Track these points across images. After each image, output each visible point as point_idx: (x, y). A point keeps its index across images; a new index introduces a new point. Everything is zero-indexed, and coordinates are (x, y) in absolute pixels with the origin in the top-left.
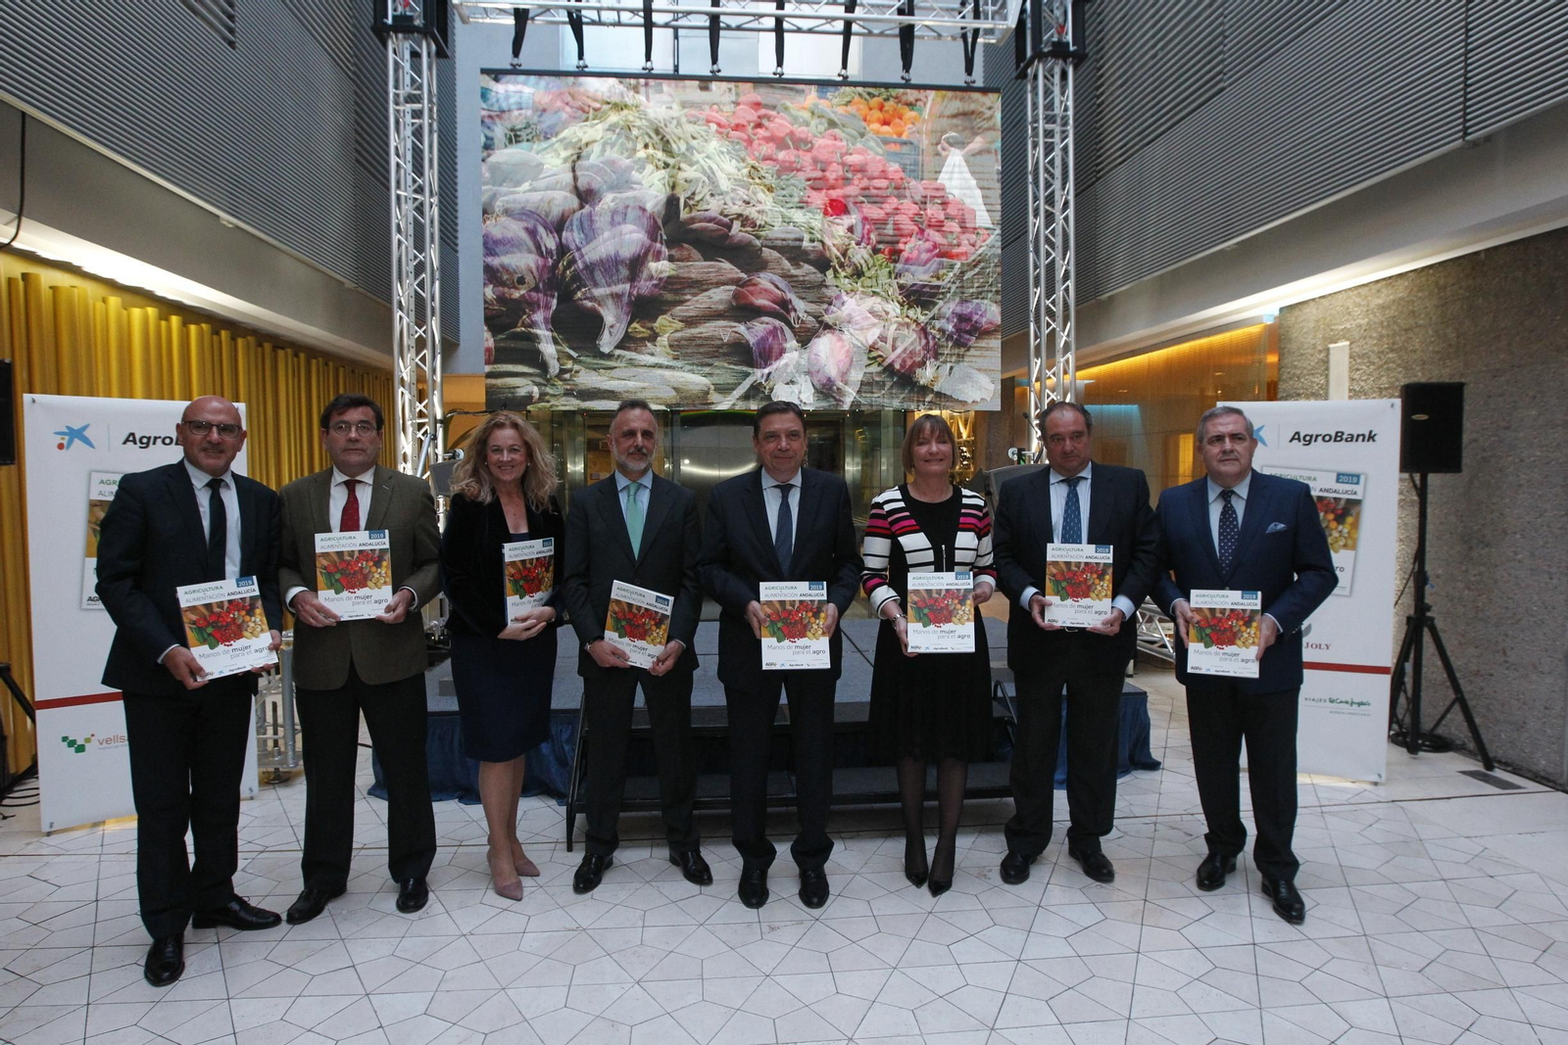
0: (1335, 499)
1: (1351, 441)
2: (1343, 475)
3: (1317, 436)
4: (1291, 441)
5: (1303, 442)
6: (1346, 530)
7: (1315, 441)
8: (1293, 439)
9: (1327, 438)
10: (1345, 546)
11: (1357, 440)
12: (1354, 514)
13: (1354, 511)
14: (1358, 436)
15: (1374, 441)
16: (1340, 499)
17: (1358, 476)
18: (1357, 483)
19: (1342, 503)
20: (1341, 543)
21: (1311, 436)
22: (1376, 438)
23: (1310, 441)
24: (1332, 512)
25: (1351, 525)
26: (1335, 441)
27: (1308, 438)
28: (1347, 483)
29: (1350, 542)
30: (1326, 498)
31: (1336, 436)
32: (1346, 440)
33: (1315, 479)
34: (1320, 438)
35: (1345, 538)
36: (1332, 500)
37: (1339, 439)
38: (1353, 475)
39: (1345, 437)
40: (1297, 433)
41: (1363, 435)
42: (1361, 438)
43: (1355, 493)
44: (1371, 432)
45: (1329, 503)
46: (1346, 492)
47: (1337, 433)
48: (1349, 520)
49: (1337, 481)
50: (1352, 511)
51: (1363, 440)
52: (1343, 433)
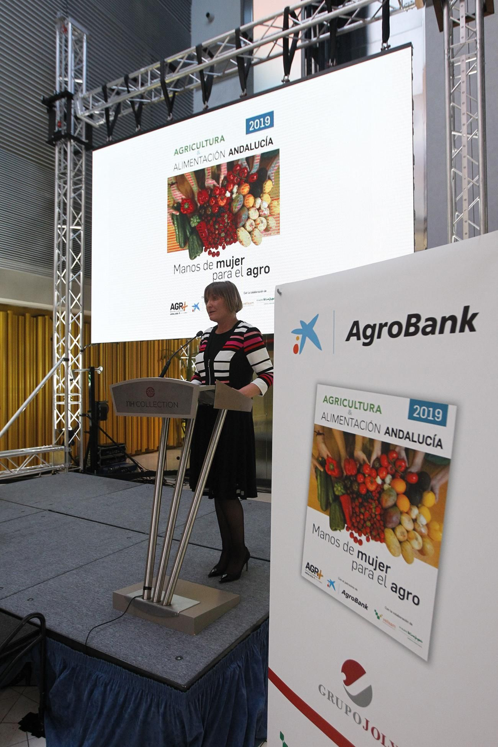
0: (407, 450)
1: (433, 332)
2: (422, 403)
3: (381, 326)
4: (348, 339)
5: (363, 340)
6: (423, 521)
7: (379, 337)
8: (351, 334)
9: (395, 330)
10: (422, 552)
11: (442, 331)
12: (437, 491)
13: (437, 483)
14: (444, 320)
15: (472, 329)
16: (415, 452)
17: (444, 408)
18: (443, 423)
19: (419, 460)
20: (417, 545)
21: (373, 327)
22: (475, 323)
23: (372, 336)
24: (403, 478)
25: (431, 509)
26: (407, 334)
27: (369, 332)
28: (426, 421)
29: (429, 547)
30: (396, 446)
31: (409, 324)
32: (425, 333)
33: (379, 410)
34: (385, 330)
35: (422, 536)
36: (403, 454)
37: (412, 329)
38: (435, 405)
39: (421, 324)
40: (356, 324)
41: (453, 319)
42: (449, 324)
43: (439, 444)
44: (466, 309)
45: (399, 459)
46: (425, 438)
47: (410, 317)
48: (430, 499)
49: (411, 417)
50: (434, 482)
51: (453, 330)
52: (418, 317)
